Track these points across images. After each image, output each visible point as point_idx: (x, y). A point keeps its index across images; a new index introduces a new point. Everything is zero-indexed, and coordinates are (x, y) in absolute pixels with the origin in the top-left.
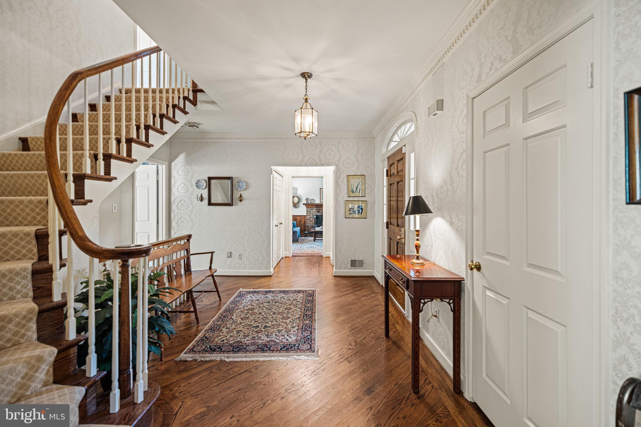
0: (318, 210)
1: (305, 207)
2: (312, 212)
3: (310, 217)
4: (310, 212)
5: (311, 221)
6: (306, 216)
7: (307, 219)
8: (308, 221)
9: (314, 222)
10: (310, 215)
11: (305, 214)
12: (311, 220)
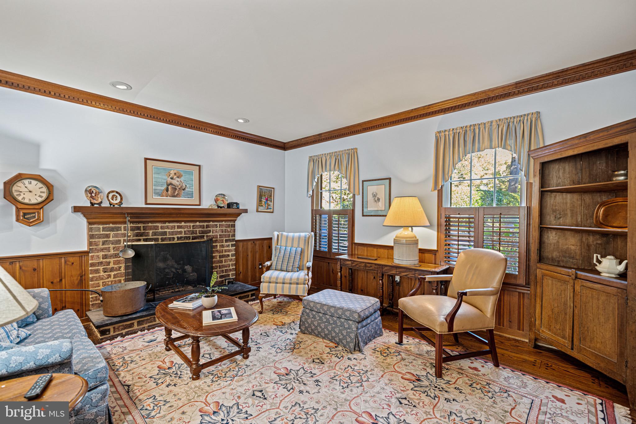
0: (139, 228)
1: (82, 221)
2: (116, 236)
3: (105, 257)
4: (108, 236)
5: (112, 270)
6: (86, 253)
7: (93, 265)
8: (97, 271)
9: (123, 270)
10: (108, 249)
11: (85, 249)
12: (112, 265)
